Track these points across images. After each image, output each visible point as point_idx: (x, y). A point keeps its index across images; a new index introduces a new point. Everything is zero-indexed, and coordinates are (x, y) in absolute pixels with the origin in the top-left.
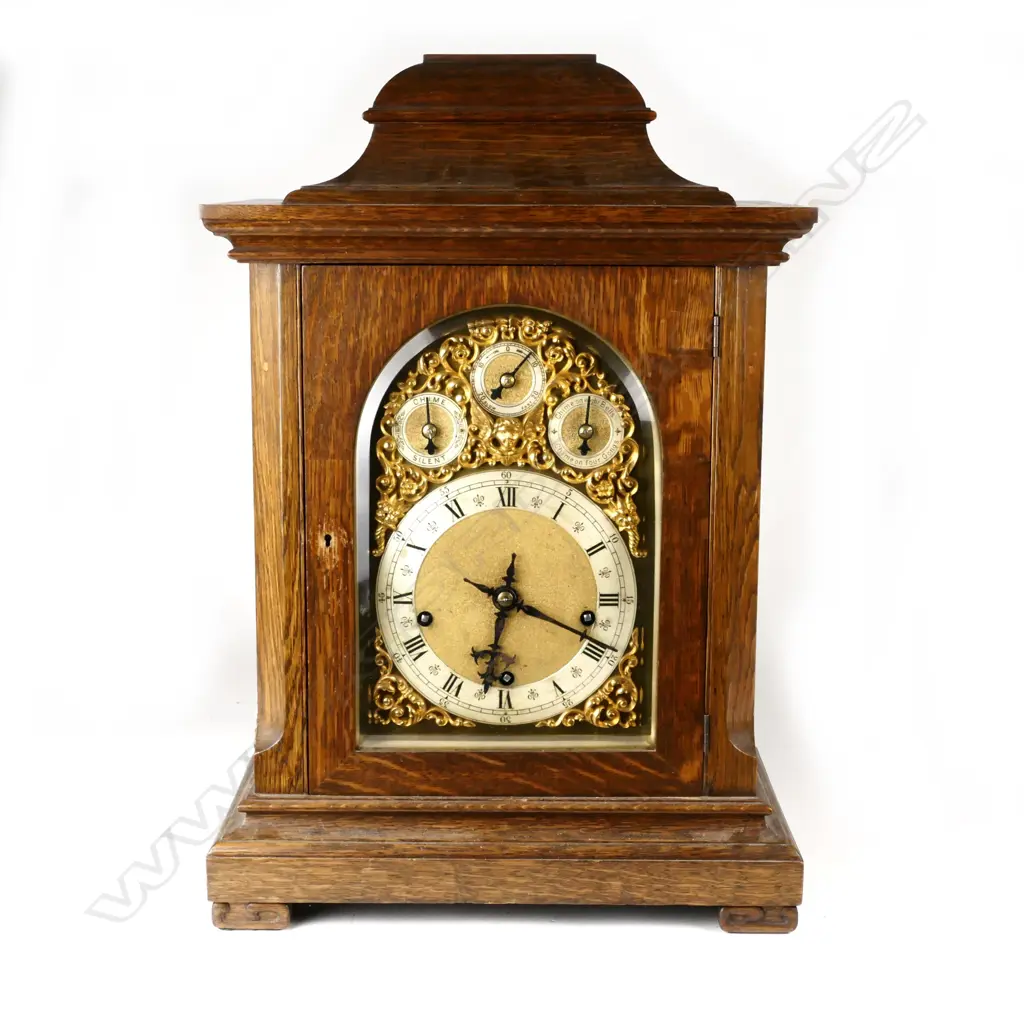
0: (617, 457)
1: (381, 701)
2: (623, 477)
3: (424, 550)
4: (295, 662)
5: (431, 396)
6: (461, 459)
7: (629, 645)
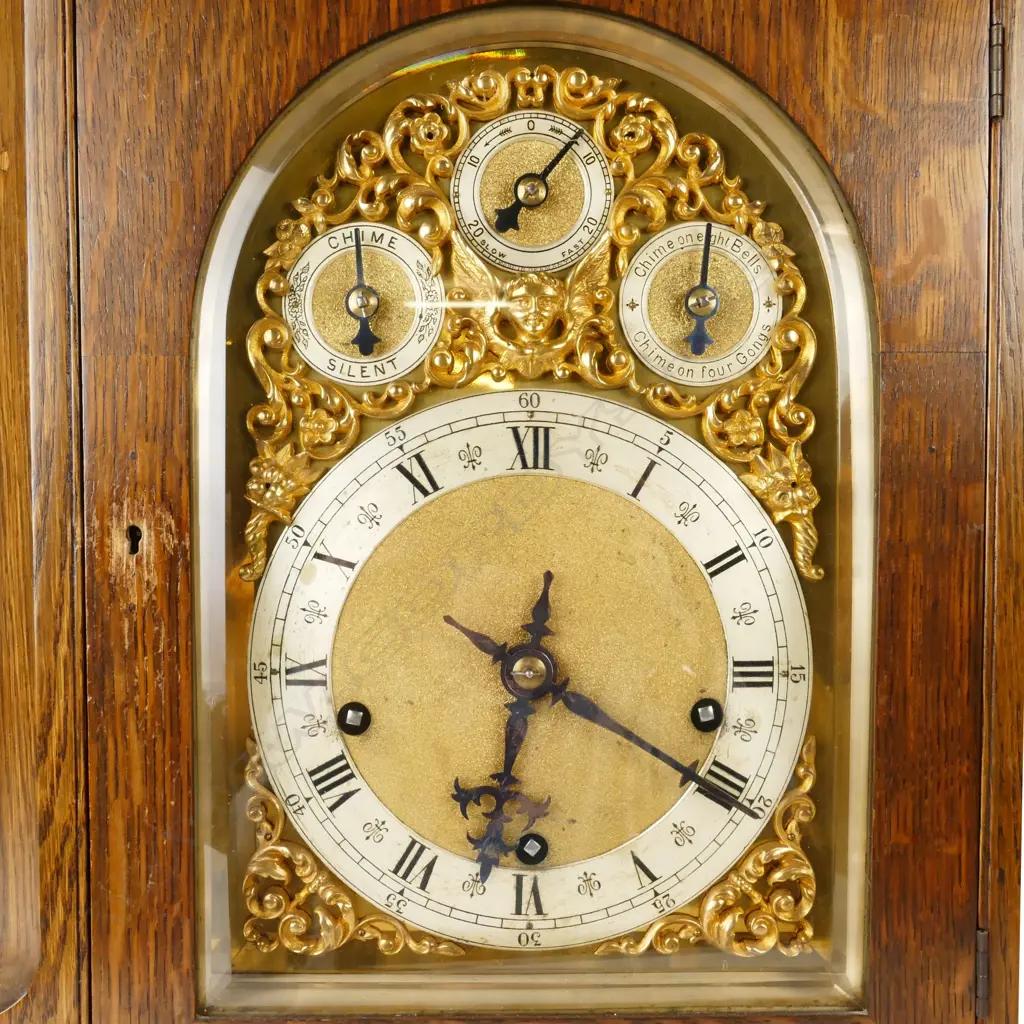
0: (769, 358)
1: (260, 900)
2: (783, 403)
3: (351, 565)
4: (61, 816)
5: (367, 229)
6: (432, 364)
7: (795, 773)
